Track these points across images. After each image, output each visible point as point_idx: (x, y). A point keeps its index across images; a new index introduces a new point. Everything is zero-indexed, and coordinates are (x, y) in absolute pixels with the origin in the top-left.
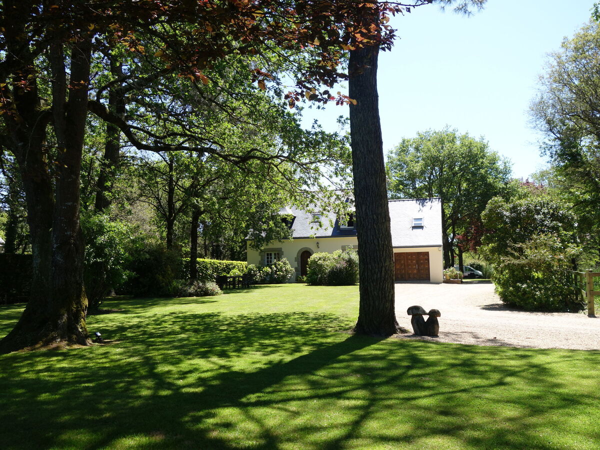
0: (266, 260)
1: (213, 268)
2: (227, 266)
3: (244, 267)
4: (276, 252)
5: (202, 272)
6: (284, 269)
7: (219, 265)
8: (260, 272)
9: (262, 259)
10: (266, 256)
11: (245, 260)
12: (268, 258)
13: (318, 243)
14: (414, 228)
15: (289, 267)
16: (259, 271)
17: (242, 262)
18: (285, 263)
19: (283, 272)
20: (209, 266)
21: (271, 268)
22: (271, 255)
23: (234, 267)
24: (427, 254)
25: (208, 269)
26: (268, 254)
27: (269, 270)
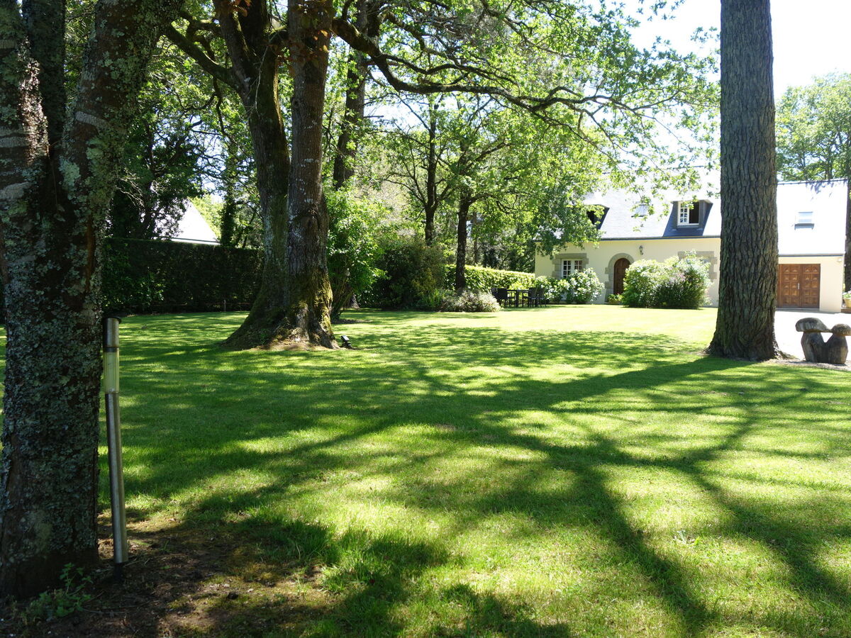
0: (563, 270)
1: (486, 280)
2: (505, 279)
3: (530, 280)
4: (578, 260)
5: (471, 285)
6: (588, 283)
7: (494, 276)
8: (553, 287)
9: (557, 270)
10: (563, 265)
11: (532, 270)
12: (565, 268)
13: (641, 247)
14: (798, 226)
15: (595, 281)
16: (553, 285)
17: (527, 274)
18: (590, 276)
19: (587, 288)
20: (481, 276)
21: (570, 282)
22: (569, 262)
23: (516, 280)
24: (817, 267)
25: (479, 281)
26: (565, 263)
27: (566, 284)
